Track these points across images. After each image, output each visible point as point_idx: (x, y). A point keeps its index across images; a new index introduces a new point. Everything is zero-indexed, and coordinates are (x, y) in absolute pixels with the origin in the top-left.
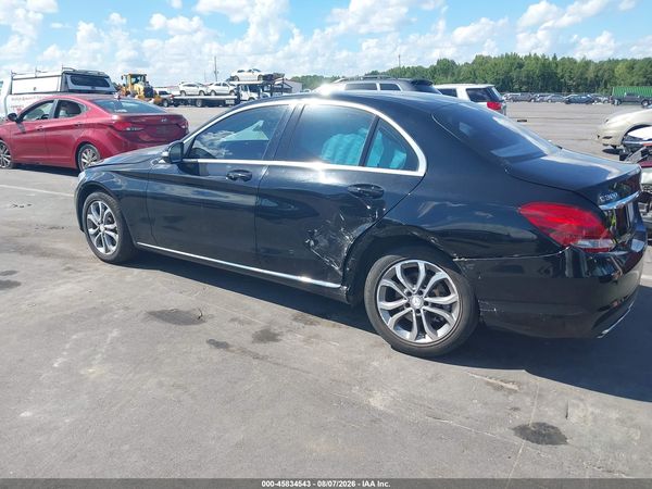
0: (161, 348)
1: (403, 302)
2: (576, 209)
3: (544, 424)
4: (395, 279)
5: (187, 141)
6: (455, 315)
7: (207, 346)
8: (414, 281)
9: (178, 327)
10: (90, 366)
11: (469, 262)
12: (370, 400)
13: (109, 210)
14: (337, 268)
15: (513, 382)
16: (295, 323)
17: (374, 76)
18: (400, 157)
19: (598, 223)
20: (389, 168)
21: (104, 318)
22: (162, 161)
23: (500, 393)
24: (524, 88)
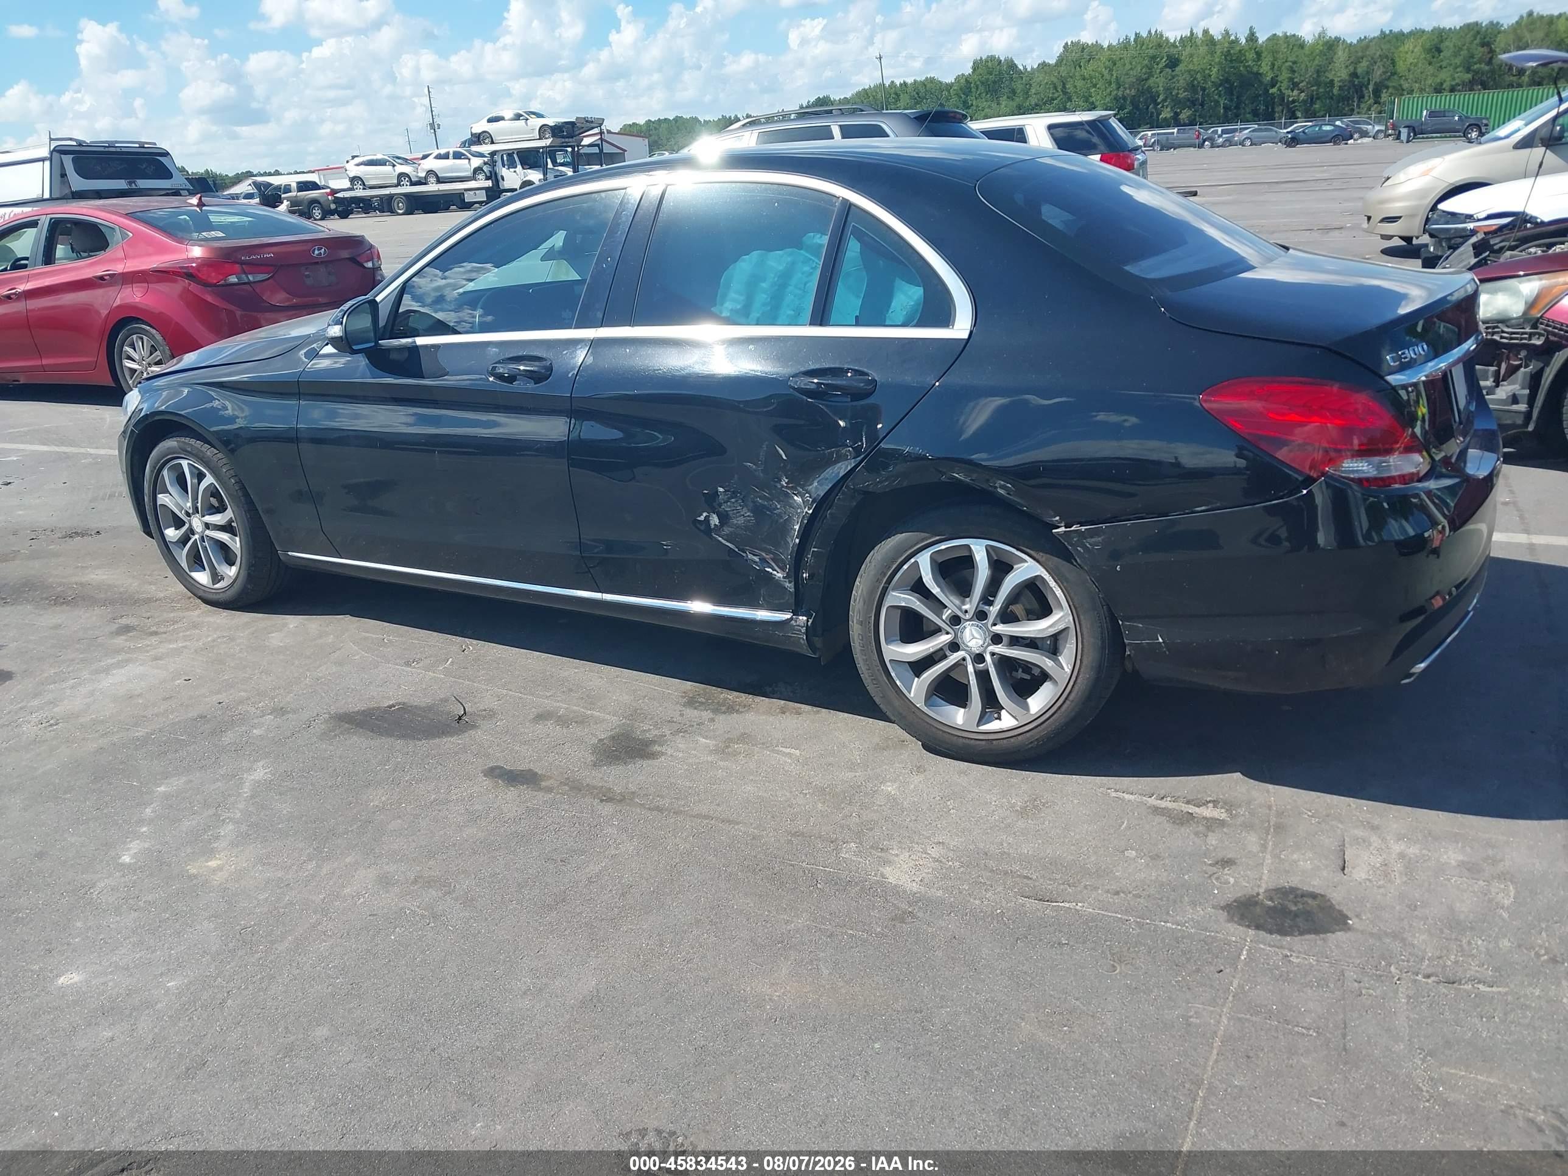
0: (377, 797)
1: (943, 639)
2: (1336, 387)
3: (1293, 890)
4: (919, 588)
5: (383, 296)
6: (1066, 660)
7: (487, 783)
8: (964, 590)
9: (411, 745)
10: (210, 853)
11: (1091, 534)
12: (887, 870)
13: (209, 480)
14: (779, 575)
15: (1215, 803)
16: (691, 713)
17: (822, 107)
18: (908, 296)
19: (1385, 419)
20: (882, 324)
21: (228, 738)
22: (329, 349)
23: (1185, 831)
24: (1185, 115)
